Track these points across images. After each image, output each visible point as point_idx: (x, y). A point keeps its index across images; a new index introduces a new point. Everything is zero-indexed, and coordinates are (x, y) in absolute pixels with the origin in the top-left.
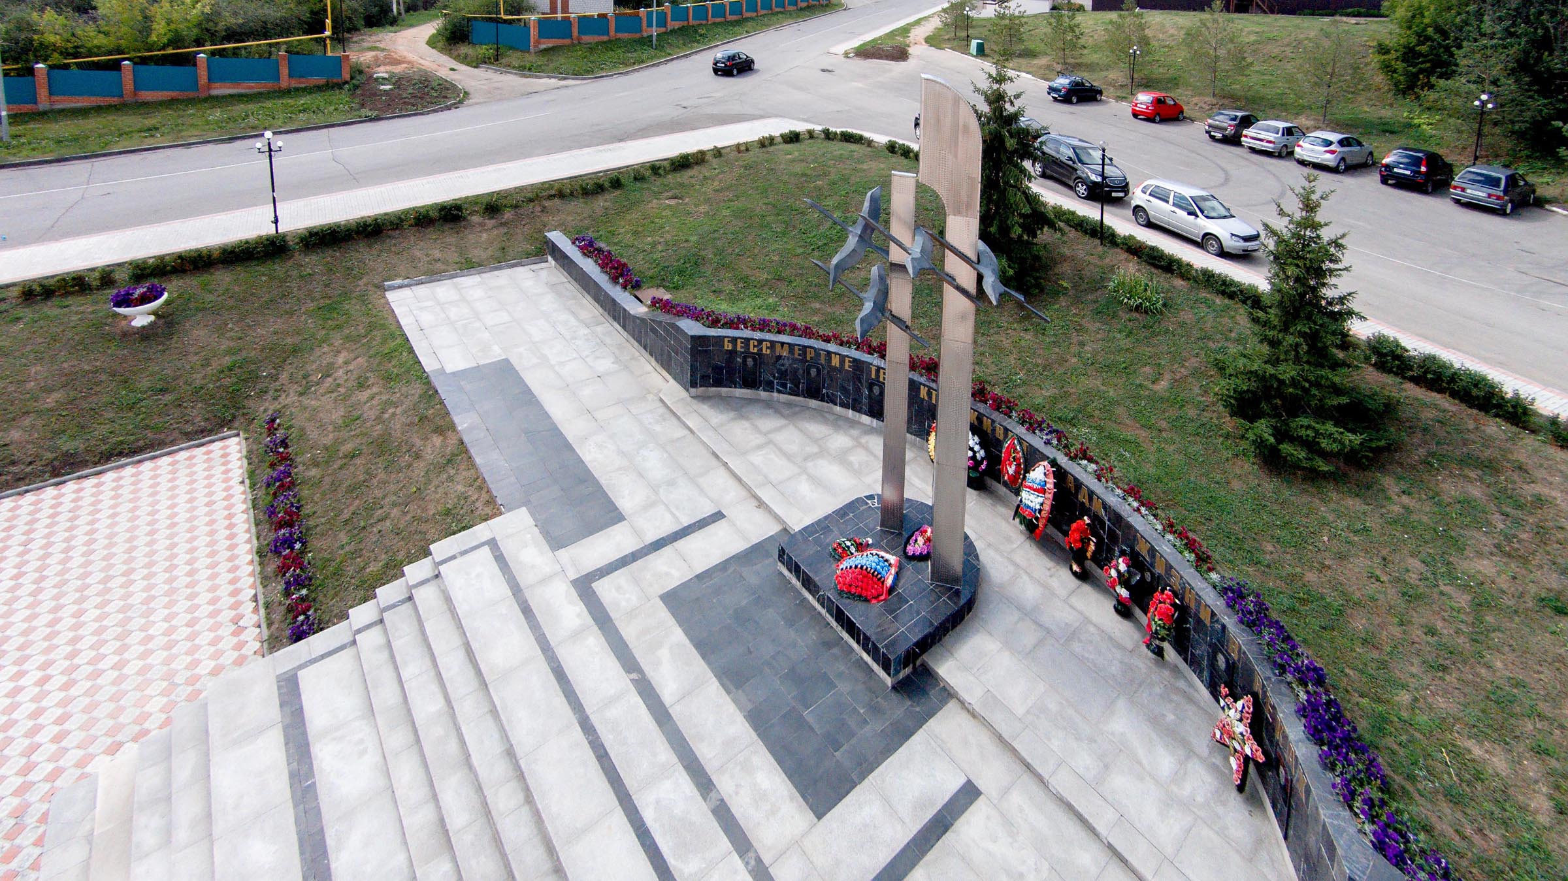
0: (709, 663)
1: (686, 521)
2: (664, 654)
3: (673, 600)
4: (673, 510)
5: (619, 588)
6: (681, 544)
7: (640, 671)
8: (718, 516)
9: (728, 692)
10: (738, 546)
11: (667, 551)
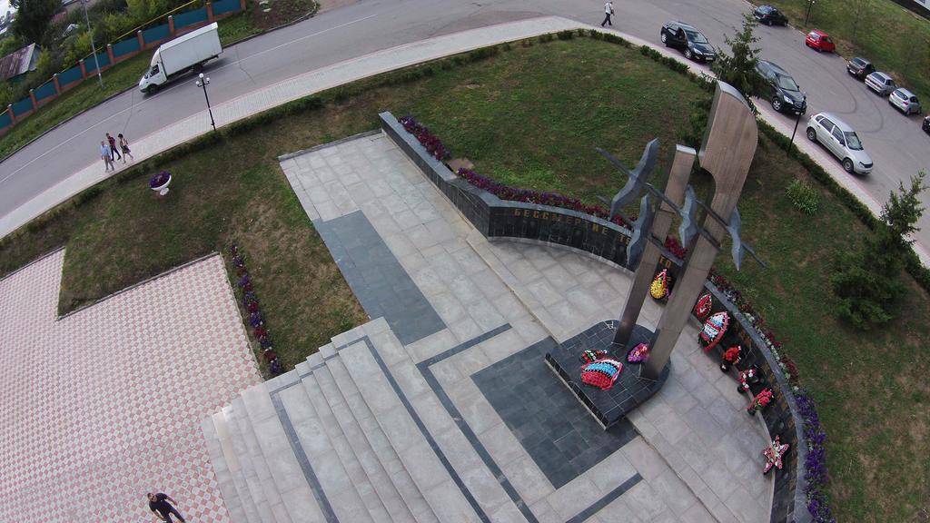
0: (500, 414)
1: (486, 329)
2: (474, 408)
3: (479, 378)
4: (478, 322)
5: (445, 370)
6: (483, 344)
7: (460, 416)
8: (507, 327)
9: (512, 430)
10: (520, 347)
11: (474, 349)
